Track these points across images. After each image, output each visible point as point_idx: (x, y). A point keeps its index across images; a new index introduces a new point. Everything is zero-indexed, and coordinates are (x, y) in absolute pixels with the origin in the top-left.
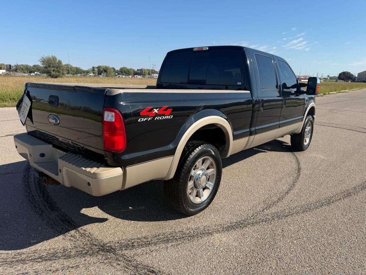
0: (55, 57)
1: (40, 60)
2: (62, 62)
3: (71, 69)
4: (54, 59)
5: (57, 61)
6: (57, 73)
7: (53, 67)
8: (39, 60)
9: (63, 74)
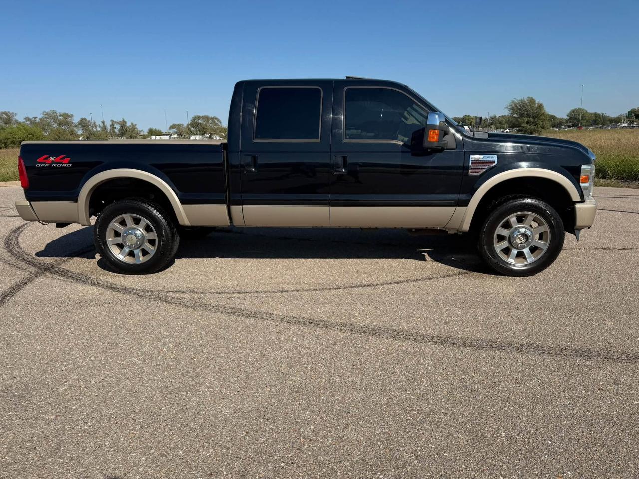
0: (533, 99)
1: (509, 107)
2: (543, 107)
3: (582, 117)
4: (532, 101)
5: (536, 106)
6: (533, 127)
7: (528, 116)
8: (506, 106)
9: (543, 128)
